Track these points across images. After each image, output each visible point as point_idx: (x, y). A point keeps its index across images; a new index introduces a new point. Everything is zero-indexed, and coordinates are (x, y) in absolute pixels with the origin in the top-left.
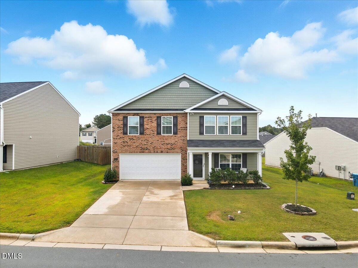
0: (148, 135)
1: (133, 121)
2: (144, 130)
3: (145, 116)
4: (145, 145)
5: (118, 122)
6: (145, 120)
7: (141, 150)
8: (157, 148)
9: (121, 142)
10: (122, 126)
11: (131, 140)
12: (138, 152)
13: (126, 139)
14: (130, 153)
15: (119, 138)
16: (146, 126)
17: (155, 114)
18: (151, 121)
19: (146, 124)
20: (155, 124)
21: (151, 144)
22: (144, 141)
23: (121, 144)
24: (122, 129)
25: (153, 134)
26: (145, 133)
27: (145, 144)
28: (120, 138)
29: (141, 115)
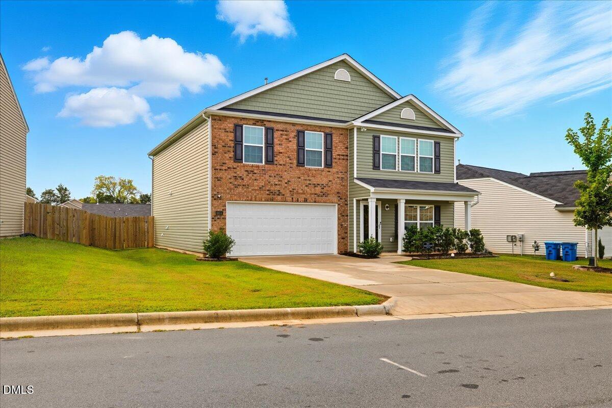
0: (281, 165)
1: (254, 137)
2: (273, 156)
3: (276, 127)
4: (276, 185)
5: (223, 135)
6: (277, 134)
7: (268, 194)
8: (298, 193)
9: (229, 177)
10: (233, 145)
11: (251, 175)
12: (263, 200)
13: (241, 172)
14: (248, 200)
15: (227, 168)
16: (277, 148)
17: (294, 124)
18: (286, 139)
19: (277, 145)
20: (293, 145)
21: (286, 183)
22: (275, 176)
23: (231, 181)
24: (232, 149)
25: (291, 163)
26: (277, 161)
27: (276, 183)
28: (229, 168)
29: (268, 125)
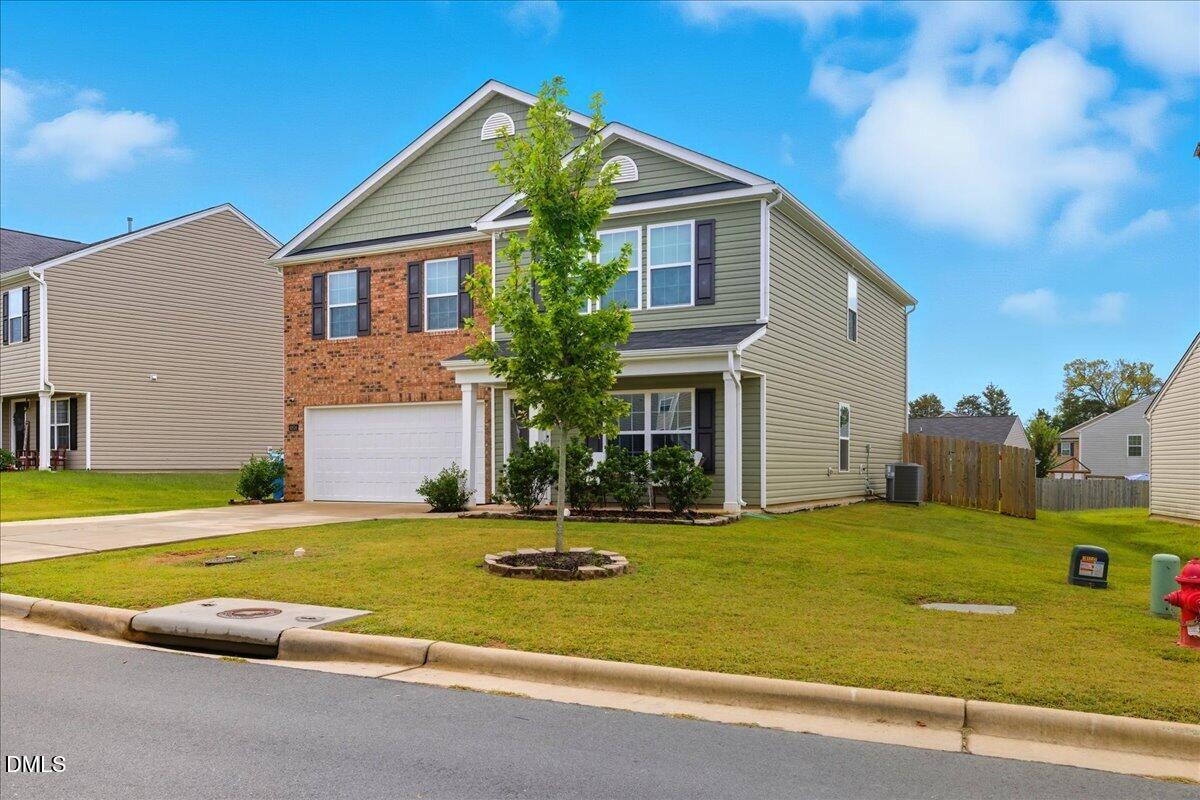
0: (382, 334)
1: (342, 290)
2: (370, 319)
3: (374, 264)
4: (374, 372)
5: (298, 297)
6: (375, 279)
7: (362, 391)
8: (410, 384)
9: (306, 366)
10: (310, 311)
11: (335, 359)
12: (355, 401)
13: (322, 356)
14: (332, 404)
15: (303, 352)
16: (376, 304)
17: (402, 254)
18: (390, 284)
19: (375, 298)
20: (402, 294)
21: (390, 367)
22: (372, 357)
23: (308, 372)
24: (310, 318)
25: (398, 329)
26: (375, 328)
27: (375, 368)
28: (306, 351)
29: (362, 264)
